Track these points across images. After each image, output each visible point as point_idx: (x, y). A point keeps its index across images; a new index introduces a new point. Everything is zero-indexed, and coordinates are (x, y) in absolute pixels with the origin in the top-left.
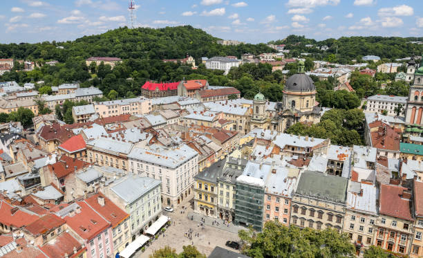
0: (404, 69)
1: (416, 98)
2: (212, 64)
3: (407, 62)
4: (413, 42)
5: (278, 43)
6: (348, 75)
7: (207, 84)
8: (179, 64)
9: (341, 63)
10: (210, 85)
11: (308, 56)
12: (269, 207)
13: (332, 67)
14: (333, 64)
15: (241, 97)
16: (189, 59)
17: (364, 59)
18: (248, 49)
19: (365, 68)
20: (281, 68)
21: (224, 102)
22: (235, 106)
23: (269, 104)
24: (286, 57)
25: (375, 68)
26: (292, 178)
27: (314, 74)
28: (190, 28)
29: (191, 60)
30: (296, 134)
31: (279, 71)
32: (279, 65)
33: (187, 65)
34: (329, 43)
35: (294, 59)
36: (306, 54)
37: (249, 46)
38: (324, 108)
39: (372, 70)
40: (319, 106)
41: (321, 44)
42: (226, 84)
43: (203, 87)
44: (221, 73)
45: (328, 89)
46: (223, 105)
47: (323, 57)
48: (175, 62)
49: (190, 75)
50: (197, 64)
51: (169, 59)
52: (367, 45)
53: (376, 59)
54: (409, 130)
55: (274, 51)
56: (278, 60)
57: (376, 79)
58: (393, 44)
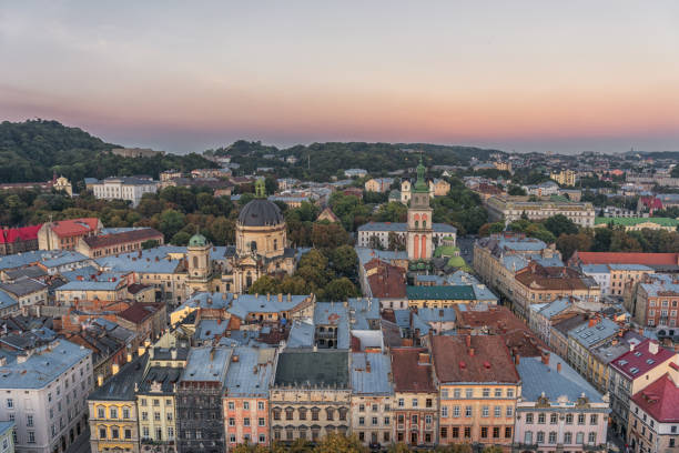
0: (397, 186)
1: (417, 223)
2: (107, 190)
3: (400, 176)
4: (404, 150)
5: (220, 153)
6: (327, 197)
7: (100, 225)
8: (39, 191)
9: (316, 181)
10: (106, 227)
11: (269, 172)
12: (232, 421)
13: (305, 187)
14: (306, 183)
15: (166, 242)
16: (59, 181)
17: (348, 173)
18: (170, 163)
19: (350, 186)
20: (228, 193)
21: (136, 254)
22: (157, 259)
23: (214, 250)
24: (234, 174)
25: (362, 186)
26: (265, 365)
27: (280, 199)
28: (55, 124)
29: (62, 183)
30: (263, 293)
31: (225, 197)
32: (224, 188)
33: (54, 191)
34: (297, 151)
35: (248, 177)
36: (266, 169)
37: (171, 158)
38: (300, 249)
39: (359, 190)
40: (292, 246)
41: (286, 153)
42: (135, 223)
43: (92, 230)
44: (124, 204)
45: (303, 220)
46: (134, 259)
47: (291, 172)
48: (30, 187)
49: (65, 211)
50: (75, 190)
51: (15, 182)
52: (349, 153)
53: (362, 173)
54: (413, 267)
55: (214, 166)
56: (223, 180)
57: (366, 200)
58: (380, 153)
